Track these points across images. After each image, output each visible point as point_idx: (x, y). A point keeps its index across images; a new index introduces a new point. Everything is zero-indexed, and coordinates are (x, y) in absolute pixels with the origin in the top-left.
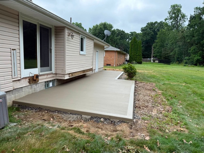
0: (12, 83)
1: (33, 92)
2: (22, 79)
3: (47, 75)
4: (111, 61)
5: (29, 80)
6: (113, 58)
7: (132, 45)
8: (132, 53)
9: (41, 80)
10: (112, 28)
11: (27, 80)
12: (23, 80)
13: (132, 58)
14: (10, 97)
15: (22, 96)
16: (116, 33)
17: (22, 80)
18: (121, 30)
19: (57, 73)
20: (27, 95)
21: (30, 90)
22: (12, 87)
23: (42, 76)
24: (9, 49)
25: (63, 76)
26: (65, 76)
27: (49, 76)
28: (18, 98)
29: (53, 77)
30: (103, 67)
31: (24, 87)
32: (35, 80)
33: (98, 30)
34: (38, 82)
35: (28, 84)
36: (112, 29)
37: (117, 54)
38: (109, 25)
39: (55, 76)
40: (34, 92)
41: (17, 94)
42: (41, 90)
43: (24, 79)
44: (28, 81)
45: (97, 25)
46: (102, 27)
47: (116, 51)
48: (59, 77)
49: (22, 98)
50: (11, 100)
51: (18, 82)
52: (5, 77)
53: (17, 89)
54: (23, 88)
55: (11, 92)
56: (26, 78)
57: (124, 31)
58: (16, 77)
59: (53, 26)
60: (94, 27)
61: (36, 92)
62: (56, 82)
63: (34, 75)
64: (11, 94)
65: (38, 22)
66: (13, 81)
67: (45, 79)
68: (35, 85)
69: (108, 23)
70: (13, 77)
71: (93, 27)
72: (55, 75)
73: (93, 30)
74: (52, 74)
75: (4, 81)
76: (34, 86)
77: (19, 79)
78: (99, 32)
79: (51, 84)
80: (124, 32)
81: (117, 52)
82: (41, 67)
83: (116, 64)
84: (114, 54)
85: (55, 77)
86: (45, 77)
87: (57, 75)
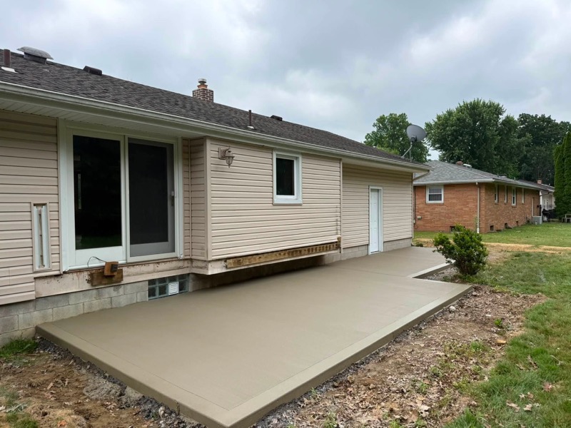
0: (33, 283)
1: (105, 307)
2: (65, 273)
3: (158, 262)
4: (466, 218)
5: (91, 275)
6: (471, 205)
7: (564, 159)
8: (566, 187)
9: (134, 275)
10: (501, 114)
11: (86, 275)
12: (70, 276)
13: (565, 203)
14: (28, 316)
15: (67, 316)
16: (516, 126)
17: (65, 275)
18: (536, 116)
19: (193, 257)
20: (84, 314)
21: (95, 302)
22: (34, 293)
23: (135, 267)
24: (28, 205)
25: (203, 265)
26: (210, 265)
27: (162, 266)
28: (55, 320)
29: (179, 268)
30: (410, 236)
31: (74, 294)
32: (111, 277)
33: (452, 126)
34: (122, 283)
35: (87, 286)
36: (500, 116)
37: (483, 194)
38: (490, 106)
39: (189, 265)
40: (109, 306)
41: (50, 311)
42: (135, 302)
43: (75, 274)
44: (87, 277)
45: (450, 113)
46: (465, 115)
47: (481, 185)
48: (197, 267)
49: (66, 319)
50: (29, 325)
51: (54, 282)
52: (11, 269)
53: (49, 298)
54: (72, 297)
55: (31, 305)
56: (80, 271)
57: (549, 118)
58: (46, 267)
59: (177, 139)
60: (439, 118)
61: (114, 306)
62: (191, 281)
63: (104, 264)
64: (32, 310)
65: (123, 134)
66: (35, 278)
67: (149, 273)
68: (112, 288)
69: (484, 103)
70: (37, 268)
71: (436, 120)
72: (186, 262)
73: (438, 128)
74: (177, 259)
75: (8, 278)
76: (109, 292)
77: (57, 273)
78: (455, 131)
79: (173, 288)
80: (549, 120)
81: (484, 187)
82: (131, 243)
83: (483, 225)
84: (474, 193)
85: (185, 269)
86: (151, 267)
87: (195, 264)
